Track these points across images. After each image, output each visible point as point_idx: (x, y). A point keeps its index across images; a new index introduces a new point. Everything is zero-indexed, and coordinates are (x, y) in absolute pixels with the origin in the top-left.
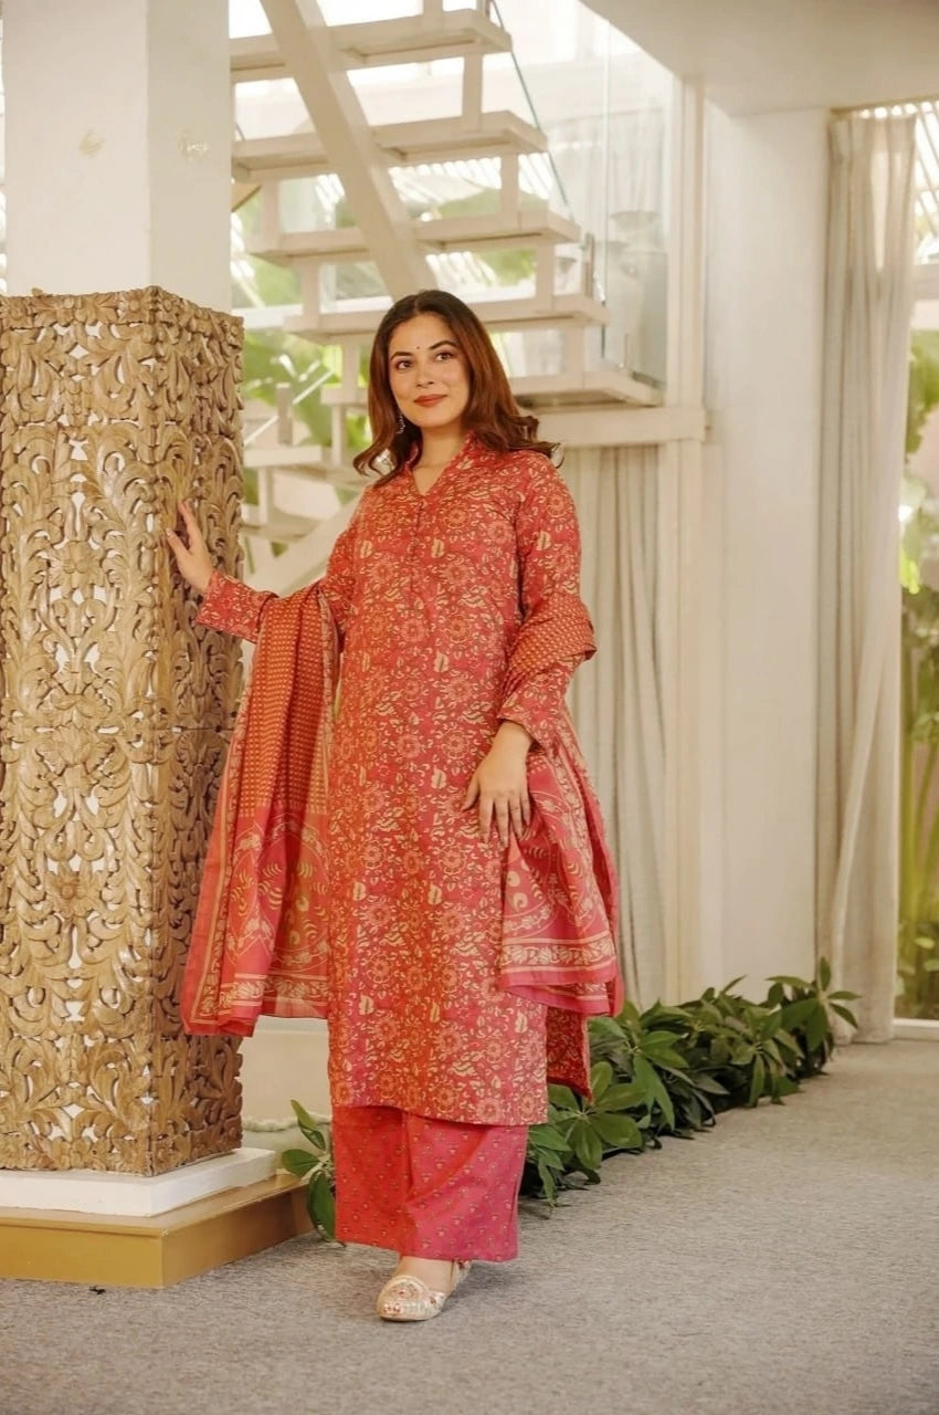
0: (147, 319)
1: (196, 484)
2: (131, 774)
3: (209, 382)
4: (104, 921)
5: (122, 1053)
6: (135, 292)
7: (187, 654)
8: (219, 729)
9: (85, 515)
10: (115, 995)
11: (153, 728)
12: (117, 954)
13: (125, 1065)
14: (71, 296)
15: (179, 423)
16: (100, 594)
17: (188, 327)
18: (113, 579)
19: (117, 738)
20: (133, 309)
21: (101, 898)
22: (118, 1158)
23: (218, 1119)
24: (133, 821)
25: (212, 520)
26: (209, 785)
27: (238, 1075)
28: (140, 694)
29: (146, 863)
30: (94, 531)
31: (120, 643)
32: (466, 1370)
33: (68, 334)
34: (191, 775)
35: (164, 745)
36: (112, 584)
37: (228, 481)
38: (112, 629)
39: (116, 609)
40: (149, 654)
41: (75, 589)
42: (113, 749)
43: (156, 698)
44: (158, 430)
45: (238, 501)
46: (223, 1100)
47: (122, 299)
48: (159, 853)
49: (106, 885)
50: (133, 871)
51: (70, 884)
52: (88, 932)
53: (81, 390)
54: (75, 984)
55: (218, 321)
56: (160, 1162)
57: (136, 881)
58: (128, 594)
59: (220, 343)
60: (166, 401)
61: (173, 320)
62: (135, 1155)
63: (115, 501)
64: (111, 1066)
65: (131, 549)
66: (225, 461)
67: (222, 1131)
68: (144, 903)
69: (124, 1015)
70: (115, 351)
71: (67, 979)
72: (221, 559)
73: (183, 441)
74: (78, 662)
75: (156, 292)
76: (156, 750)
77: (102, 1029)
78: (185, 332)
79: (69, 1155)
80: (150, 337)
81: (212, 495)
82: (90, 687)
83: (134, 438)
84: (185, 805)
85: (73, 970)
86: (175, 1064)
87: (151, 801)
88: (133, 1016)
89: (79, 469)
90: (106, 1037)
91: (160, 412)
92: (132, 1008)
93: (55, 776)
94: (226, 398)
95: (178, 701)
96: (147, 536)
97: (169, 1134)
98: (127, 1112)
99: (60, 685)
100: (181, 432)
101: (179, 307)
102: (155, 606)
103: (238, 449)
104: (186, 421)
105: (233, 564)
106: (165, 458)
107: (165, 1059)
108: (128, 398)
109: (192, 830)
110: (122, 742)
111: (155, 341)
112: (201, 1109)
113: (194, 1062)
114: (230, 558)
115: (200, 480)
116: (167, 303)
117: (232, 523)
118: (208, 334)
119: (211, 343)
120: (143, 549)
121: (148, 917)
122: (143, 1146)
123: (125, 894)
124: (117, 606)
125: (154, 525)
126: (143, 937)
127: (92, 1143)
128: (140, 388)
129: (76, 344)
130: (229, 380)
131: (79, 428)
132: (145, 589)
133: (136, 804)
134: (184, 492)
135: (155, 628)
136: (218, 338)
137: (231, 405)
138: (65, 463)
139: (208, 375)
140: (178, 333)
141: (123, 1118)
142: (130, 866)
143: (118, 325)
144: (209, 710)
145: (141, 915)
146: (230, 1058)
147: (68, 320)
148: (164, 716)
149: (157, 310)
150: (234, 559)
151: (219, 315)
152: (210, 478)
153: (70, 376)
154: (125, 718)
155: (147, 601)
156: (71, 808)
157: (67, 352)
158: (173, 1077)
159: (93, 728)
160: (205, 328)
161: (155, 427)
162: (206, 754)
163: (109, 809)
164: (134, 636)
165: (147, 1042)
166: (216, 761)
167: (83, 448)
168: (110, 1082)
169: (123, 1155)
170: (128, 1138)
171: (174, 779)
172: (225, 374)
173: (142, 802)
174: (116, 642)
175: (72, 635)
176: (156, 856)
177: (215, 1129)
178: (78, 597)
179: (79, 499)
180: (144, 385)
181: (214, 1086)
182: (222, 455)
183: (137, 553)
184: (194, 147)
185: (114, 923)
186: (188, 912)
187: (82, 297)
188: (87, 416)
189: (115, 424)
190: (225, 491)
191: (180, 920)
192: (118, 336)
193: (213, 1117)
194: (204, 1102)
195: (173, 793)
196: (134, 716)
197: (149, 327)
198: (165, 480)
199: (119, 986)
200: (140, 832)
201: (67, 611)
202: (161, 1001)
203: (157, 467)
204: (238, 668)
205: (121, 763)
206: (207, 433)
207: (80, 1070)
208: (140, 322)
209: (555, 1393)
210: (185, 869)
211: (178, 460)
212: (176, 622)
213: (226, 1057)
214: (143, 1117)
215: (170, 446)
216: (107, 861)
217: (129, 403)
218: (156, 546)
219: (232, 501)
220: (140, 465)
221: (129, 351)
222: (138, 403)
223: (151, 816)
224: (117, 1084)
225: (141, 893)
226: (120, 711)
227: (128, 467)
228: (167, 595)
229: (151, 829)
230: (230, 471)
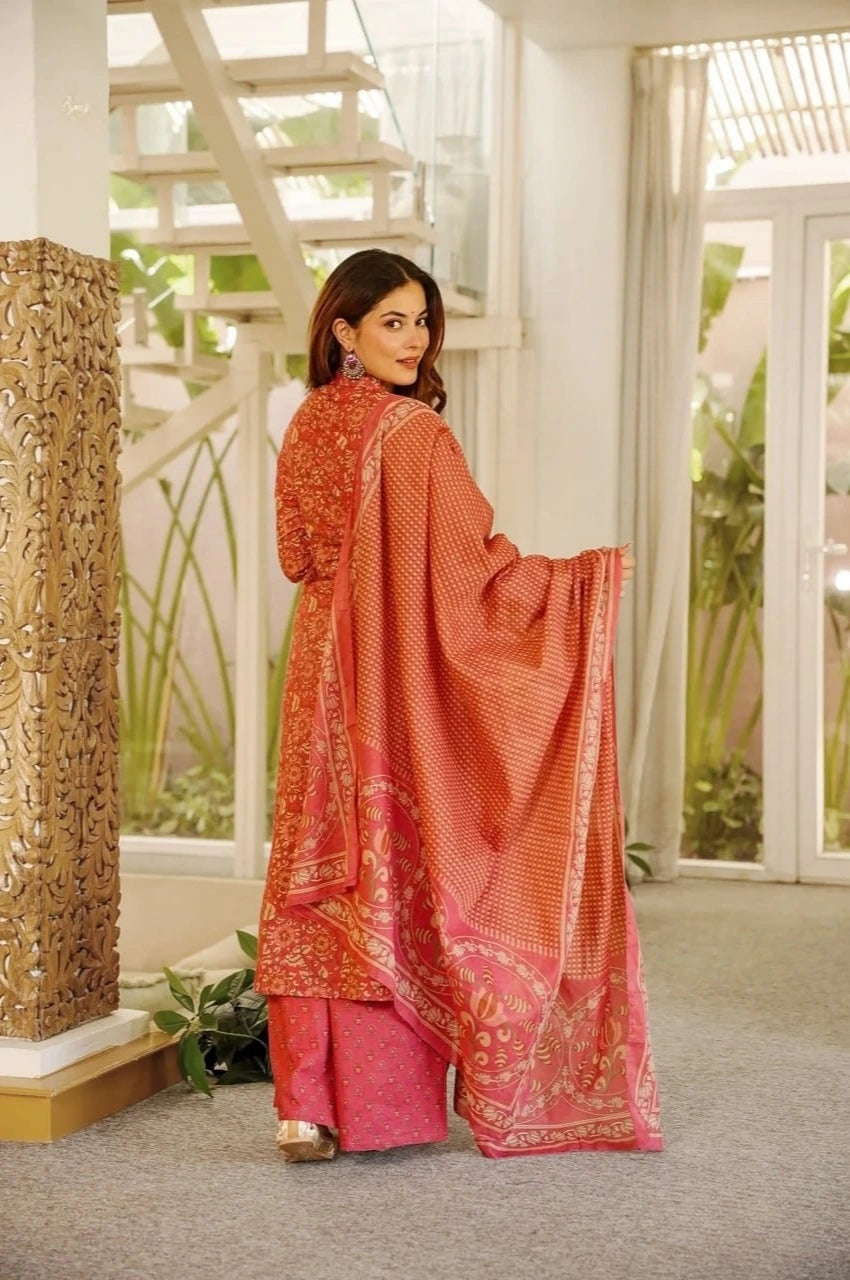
0: (35, 268)
1: (79, 417)
2: (21, 681)
3: (91, 323)
5: (13, 931)
6: (24, 243)
7: (71, 572)
8: (100, 637)
10: (6, 879)
11: (42, 640)
12: (9, 844)
13: (16, 942)
15: (63, 362)
17: (72, 274)
18: (4, 505)
19: (8, 649)
20: (22, 258)
22: (9, 1025)
23: (99, 985)
24: (23, 724)
25: (93, 449)
26: (91, 689)
27: (116, 945)
28: (30, 609)
29: (36, 762)
31: (11, 561)
32: (329, 1224)
34: (75, 681)
35: (51, 656)
36: (3, 510)
37: (108, 413)
38: (3, 550)
39: (7, 531)
40: (38, 574)
42: (5, 659)
43: (44, 613)
44: (46, 370)
45: (116, 430)
46: (103, 968)
47: (13, 249)
48: (47, 752)
50: (24, 769)
55: (98, 267)
56: (47, 1027)
57: (26, 778)
58: (18, 519)
59: (100, 287)
60: (53, 344)
61: (59, 268)
62: (25, 1022)
63: (6, 435)
64: (3, 943)
65: (20, 480)
66: (105, 395)
67: (102, 996)
68: (34, 798)
69: (15, 897)
70: (5, 296)
72: (101, 484)
73: (68, 378)
75: (43, 243)
76: (44, 661)
78: (69, 277)
80: (38, 285)
81: (93, 427)
83: (24, 377)
84: (70, 708)
86: (61, 940)
87: (40, 706)
88: (23, 899)
91: (47, 353)
92: (23, 891)
94: (106, 337)
95: (64, 614)
96: (36, 466)
97: (56, 1002)
98: (18, 985)
100: (66, 370)
101: (64, 256)
102: (44, 529)
103: (116, 384)
104: (70, 361)
105: (113, 488)
106: (52, 395)
107: (52, 935)
108: (18, 340)
109: (76, 730)
110: (13, 653)
111: (43, 288)
112: (83, 978)
113: (78, 937)
114: (110, 483)
115: (83, 413)
116: (53, 253)
117: (111, 451)
118: (90, 279)
119: (92, 287)
120: (32, 478)
121: (37, 810)
122: (32, 1014)
123: (16, 789)
124: (8, 529)
125: (42, 456)
126: (33, 828)
128: (29, 330)
130: (109, 320)
132: (34, 515)
133: (26, 709)
134: (69, 426)
135: (43, 550)
136: (98, 282)
137: (109, 343)
139: (89, 317)
140: (63, 280)
141: (14, 989)
142: (21, 764)
143: (7, 272)
144: (92, 621)
145: (30, 808)
146: (109, 929)
148: (51, 629)
149: (45, 259)
150: (112, 484)
151: (98, 260)
152: (92, 411)
154: (16, 631)
155: (36, 525)
158: (59, 952)
160: (87, 273)
161: (43, 367)
162: (88, 662)
163: (1, 713)
164: (24, 556)
165: (36, 922)
166: (97, 666)
168: (3, 956)
169: (14, 1022)
170: (18, 1007)
171: (61, 685)
172: (105, 315)
173: (32, 707)
174: (7, 563)
176: (44, 755)
177: (96, 994)
180: (33, 328)
181: (95, 957)
182: (102, 389)
183: (27, 482)
184: (76, 107)
185: (6, 815)
186: (73, 803)
189: (6, 363)
190: (105, 421)
191: (66, 811)
192: (8, 282)
193: (93, 985)
194: (86, 972)
195: (60, 698)
196: (24, 629)
197: (38, 275)
198: (52, 415)
199: (9, 869)
200: (30, 734)
202: (49, 885)
203: (45, 403)
204: (116, 582)
205: (12, 672)
206: (89, 370)
208: (29, 270)
209: (409, 1244)
210: (70, 766)
211: (63, 396)
212: (62, 543)
213: (105, 930)
214: (33, 989)
217: (18, 344)
218: (45, 475)
219: (111, 431)
220: (29, 401)
221: (18, 298)
222: (27, 345)
223: (40, 719)
224: (8, 959)
225: (30, 789)
226: (11, 624)
227: (18, 403)
228: (54, 519)
229: (40, 732)
230: (109, 403)
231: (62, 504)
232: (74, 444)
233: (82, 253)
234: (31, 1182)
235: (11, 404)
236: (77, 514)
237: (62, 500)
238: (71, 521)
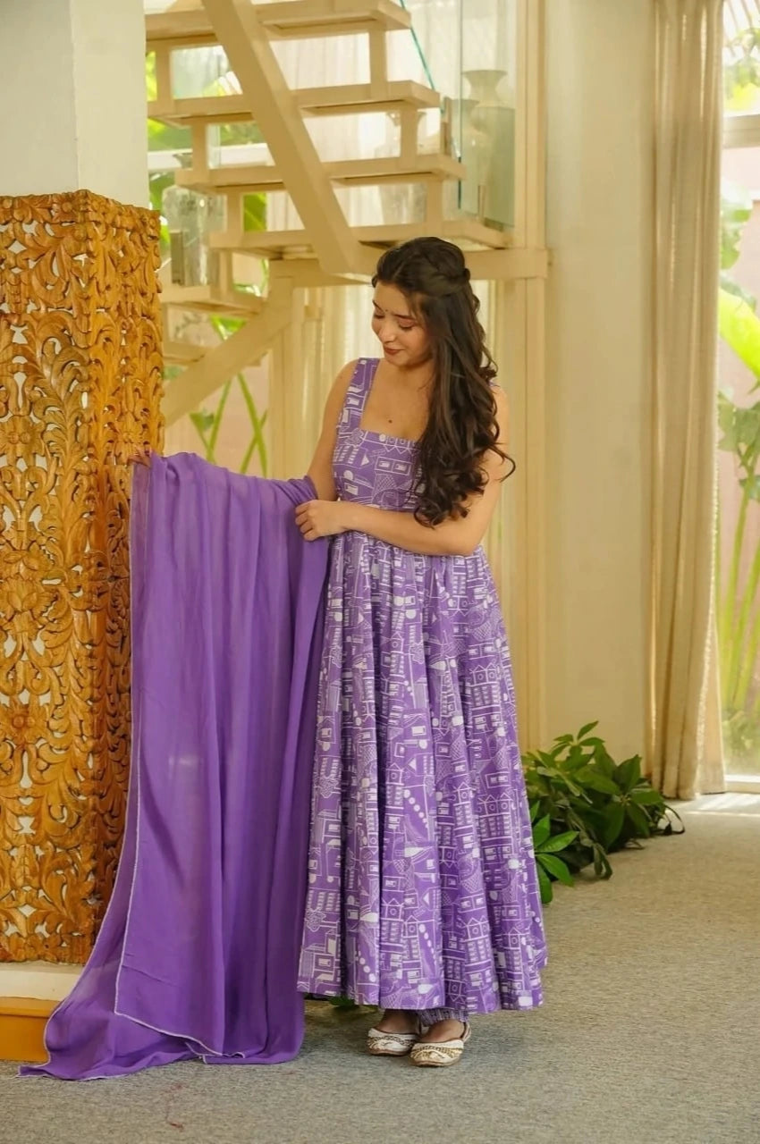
0: (78, 220)
1: (123, 362)
2: (72, 620)
3: (132, 270)
4: (51, 747)
5: (70, 860)
6: (67, 195)
7: (118, 513)
9: (27, 393)
10: (62, 811)
11: (91, 579)
12: (64, 777)
13: (73, 871)
14: (8, 198)
15: (107, 310)
16: (41, 462)
17: (113, 224)
18: (53, 449)
19: (60, 589)
20: (65, 210)
21: (48, 726)
22: (67, 951)
24: (75, 661)
25: (137, 394)
28: (79, 550)
29: (88, 697)
30: (35, 407)
31: (60, 504)
33: (7, 231)
34: (124, 618)
35: (101, 594)
36: (52, 454)
37: (150, 357)
38: (53, 492)
39: (56, 476)
40: (87, 515)
41: (19, 458)
42: (56, 599)
43: (93, 553)
44: (91, 319)
45: (159, 374)
47: (55, 201)
48: (99, 687)
49: (53, 716)
50: (77, 705)
51: (21, 715)
52: (38, 756)
53: (20, 282)
54: (27, 802)
55: (139, 216)
57: (78, 713)
58: (67, 463)
59: (141, 235)
60: (96, 293)
61: (101, 219)
62: (82, 949)
63: (53, 381)
64: (60, 872)
65: (68, 424)
66: (147, 340)
68: (87, 732)
69: (71, 828)
70: (50, 247)
71: (19, 797)
72: (145, 426)
73: (111, 325)
74: (23, 521)
75: (85, 194)
76: (94, 599)
77: (51, 841)
78: (111, 228)
79: (24, 948)
80: (81, 236)
81: (137, 371)
82: (35, 544)
83: (70, 325)
84: (119, 644)
85: (25, 790)
87: (91, 643)
88: (79, 830)
89: (20, 351)
90: (55, 847)
91: (91, 301)
92: (78, 821)
93: (5, 621)
94: (146, 284)
95: (112, 554)
96: (83, 410)
98: (75, 912)
99: (8, 541)
100: (109, 317)
101: (105, 206)
102: (91, 473)
103: (157, 329)
104: (114, 308)
105: (156, 430)
106: (96, 343)
107: (107, 864)
108: (63, 289)
110: (64, 592)
111: (86, 239)
114: (153, 426)
115: (127, 359)
116: (95, 204)
117: (154, 394)
118: (131, 228)
119: (133, 237)
120: (79, 423)
121: (91, 744)
122: (88, 941)
123: (70, 724)
124: (58, 473)
125: (89, 401)
126: (86, 762)
127: (45, 939)
128: (73, 279)
129: (15, 240)
130: (149, 267)
131: (20, 315)
132: (82, 458)
133: (77, 646)
134: (113, 372)
135: (91, 493)
136: (139, 231)
137: (150, 290)
138: (7, 347)
139: (131, 265)
140: (105, 230)
141: (72, 918)
142: (74, 699)
143: (51, 224)
145: (84, 742)
147: (7, 219)
148: (100, 568)
149: (87, 211)
150: (157, 426)
151: (139, 210)
152: (135, 357)
153: (10, 269)
154: (66, 571)
155: (83, 468)
156: (20, 649)
157: (7, 248)
159: (38, 580)
160: (128, 223)
161: (87, 316)
163: (54, 651)
164: (72, 499)
165: (91, 851)
167: (23, 333)
168: (60, 885)
169: (71, 948)
170: (76, 934)
171: (111, 623)
172: (145, 262)
173: (83, 644)
174: (57, 504)
175: (18, 498)
176: (96, 690)
178: (22, 465)
179: (20, 378)
180: (77, 278)
182: (144, 335)
183: (74, 427)
185: (60, 749)
186: (124, 736)
187: (18, 198)
188: (26, 305)
189: (51, 312)
190: (148, 366)
191: (117, 744)
192: (52, 234)
195: (110, 634)
196: (74, 569)
197: (81, 227)
198: (97, 361)
199: (66, 803)
200: (82, 670)
201: (13, 477)
202: (102, 815)
203: (90, 351)
205: (64, 610)
206: (131, 316)
207: (33, 874)
208: (72, 222)
210: (120, 700)
211: (108, 343)
212: (109, 485)
214: (89, 916)
215: (101, 331)
216: (53, 697)
217: (63, 293)
218: (91, 419)
219: (154, 374)
220: (75, 349)
221: (62, 248)
222: (72, 294)
223: (91, 656)
224: (65, 887)
225: (83, 723)
226: (61, 565)
227: (64, 352)
228: (100, 462)
229: (91, 668)
230: (152, 348)
231: (108, 448)
232: (118, 389)
233: (123, 203)
234: (93, 1105)
235: (57, 353)
236: (123, 456)
237: (108, 444)
238: (117, 463)
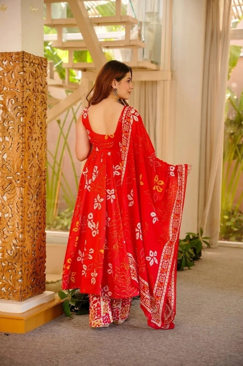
0: (21, 60)
1: (34, 107)
2: (16, 190)
3: (38, 77)
4: (8, 231)
5: (13, 267)
6: (17, 53)
7: (32, 156)
8: (40, 176)
9: (3, 116)
10: (11, 251)
11: (22, 177)
12: (12, 241)
13: (14, 271)
15: (30, 90)
16: (7, 139)
17: (32, 62)
19: (12, 180)
20: (17, 57)
21: (7, 224)
22: (12, 296)
23: (39, 284)
24: (17, 203)
25: (39, 117)
26: (38, 192)
27: (45, 271)
28: (19, 168)
29: (21, 215)
30: (5, 121)
31: (13, 153)
34: (33, 190)
35: (25, 182)
36: (11, 136)
37: (43, 106)
38: (11, 149)
39: (12, 143)
40: (21, 156)
42: (11, 183)
43: (23, 169)
44: (24, 93)
45: (46, 111)
46: (41, 279)
47: (14, 54)
49: (9, 221)
50: (17, 217)
52: (4, 234)
53: (2, 80)
55: (40, 60)
56: (23, 298)
57: (17, 220)
58: (15, 139)
59: (41, 66)
60: (26, 84)
61: (28, 60)
62: (16, 296)
63: (12, 113)
64: (10, 271)
65: (16, 127)
66: (42, 100)
67: (40, 287)
68: (20, 226)
69: (14, 257)
70: (11, 69)
72: (41, 128)
73: (31, 95)
74: (1, 158)
75: (23, 52)
76: (23, 184)
77: (8, 261)
81: (39, 110)
82: (4, 165)
83: (17, 95)
84: (31, 198)
86: (28, 270)
87: (22, 198)
88: (16, 257)
89: (1, 103)
90: (9, 263)
91: (24, 87)
92: (16, 255)
94: (43, 82)
95: (29, 169)
96: (21, 123)
97: (26, 289)
98: (15, 284)
100: (30, 93)
102: (23, 143)
103: (46, 96)
104: (32, 90)
106: (26, 101)
107: (25, 269)
109: (33, 205)
110: (14, 181)
111: (23, 67)
112: (34, 282)
113: (33, 269)
114: (43, 128)
115: (36, 106)
116: (26, 56)
118: (38, 64)
119: (39, 66)
120: (20, 127)
121: (21, 230)
122: (19, 293)
123: (14, 223)
125: (23, 120)
126: (19, 236)
127: (4, 292)
129: (0, 66)
130: (43, 76)
131: (1, 91)
132: (20, 138)
133: (17, 199)
134: (31, 110)
135: (23, 149)
137: (43, 84)
139: (37, 75)
140: (29, 64)
141: (13, 286)
142: (16, 216)
143: (12, 62)
144: (38, 171)
145: (19, 230)
146: (43, 267)
148: (25, 174)
149: (24, 58)
150: (45, 128)
151: (40, 58)
152: (38, 105)
154: (14, 174)
155: (20, 141)
158: (27, 274)
159: (5, 177)
160: (37, 62)
161: (23, 92)
162: (37, 184)
163: (10, 200)
164: (17, 151)
165: (20, 265)
166: (40, 185)
167: (2, 97)
168: (10, 275)
169: (13, 296)
170: (14, 291)
171: (28, 191)
173: (19, 198)
176: (23, 213)
177: (38, 287)
178: (1, 139)
179: (1, 111)
180: (20, 80)
181: (38, 275)
182: (41, 98)
183: (18, 128)
184: (34, 9)
185: (11, 232)
186: (32, 228)
187: (2, 53)
188: (3, 88)
189: (12, 90)
190: (42, 108)
191: (30, 230)
192: (12, 65)
193: (37, 284)
194: (36, 280)
195: (28, 195)
196: (17, 174)
197: (22, 63)
198: (26, 107)
199: (13, 249)
200: (19, 207)
202: (24, 253)
203: (24, 103)
204: (45, 158)
205: (13, 187)
206: (37, 92)
208: (19, 61)
211: (30, 101)
212: (29, 147)
213: (41, 267)
214: (19, 285)
215: (27, 97)
216: (9, 214)
217: (16, 84)
218: (24, 126)
219: (44, 111)
220: (19, 103)
221: (15, 70)
222: (18, 85)
223: (22, 202)
224: (12, 276)
225: (19, 224)
226: (13, 172)
227: (15, 103)
228: (26, 139)
229: (22, 206)
230: (44, 103)
232: (33, 116)
233: (35, 55)
236: (33, 138)
237: (29, 134)
238: (32, 140)
